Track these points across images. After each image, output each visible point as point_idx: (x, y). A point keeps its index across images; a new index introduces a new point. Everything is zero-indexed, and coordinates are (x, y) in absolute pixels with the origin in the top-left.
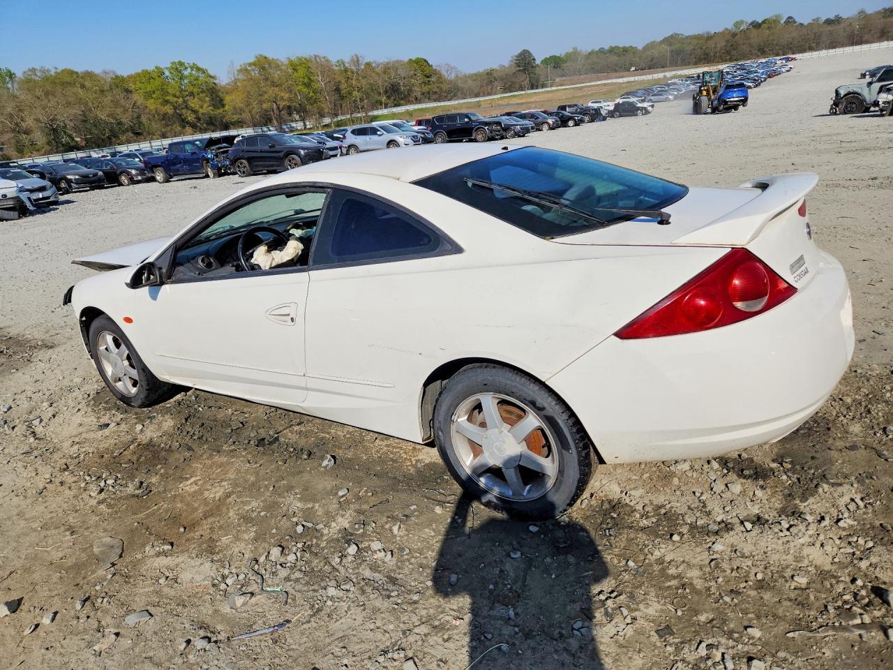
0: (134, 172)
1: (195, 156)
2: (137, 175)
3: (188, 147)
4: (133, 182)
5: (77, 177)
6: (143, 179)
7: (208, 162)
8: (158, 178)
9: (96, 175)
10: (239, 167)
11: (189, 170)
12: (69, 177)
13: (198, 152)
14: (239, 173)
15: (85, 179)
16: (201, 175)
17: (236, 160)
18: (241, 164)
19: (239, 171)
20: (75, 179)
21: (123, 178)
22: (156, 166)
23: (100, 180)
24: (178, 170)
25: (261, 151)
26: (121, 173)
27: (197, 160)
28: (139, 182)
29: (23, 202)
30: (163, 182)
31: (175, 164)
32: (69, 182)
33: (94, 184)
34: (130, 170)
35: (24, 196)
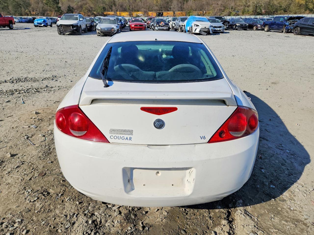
0: (259, 26)
1: (282, 23)
2: (260, 27)
3: (282, 19)
4: (257, 29)
5: (239, 25)
6: (261, 29)
7: (285, 26)
8: (265, 29)
9: (245, 25)
10: (296, 30)
11: (277, 28)
12: (237, 24)
13: (284, 22)
14: (294, 33)
15: (241, 26)
16: (280, 31)
17: (295, 28)
18: (297, 29)
19: (295, 32)
20: (238, 25)
21: (255, 27)
22: (267, 25)
23: (246, 27)
24: (273, 28)
25: (308, 25)
26: (255, 25)
27: (282, 25)
28: (259, 30)
29: (210, 30)
30: (266, 31)
31: (273, 25)
32: (236, 26)
33: (244, 28)
34: (258, 25)
35: (211, 29)
